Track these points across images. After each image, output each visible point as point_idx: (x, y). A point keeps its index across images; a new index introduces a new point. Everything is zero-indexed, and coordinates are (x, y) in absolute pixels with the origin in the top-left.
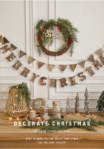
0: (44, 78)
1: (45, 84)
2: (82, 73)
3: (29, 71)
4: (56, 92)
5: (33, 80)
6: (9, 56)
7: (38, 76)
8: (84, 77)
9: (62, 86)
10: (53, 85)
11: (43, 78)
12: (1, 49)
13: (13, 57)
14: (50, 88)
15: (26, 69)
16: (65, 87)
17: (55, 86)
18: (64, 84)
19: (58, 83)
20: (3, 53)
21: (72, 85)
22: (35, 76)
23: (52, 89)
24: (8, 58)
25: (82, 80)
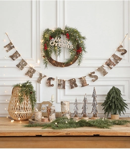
0: (52, 78)
1: (53, 85)
2: (94, 73)
3: (35, 71)
4: (65, 95)
5: (39, 81)
6: (13, 55)
7: (45, 76)
8: (96, 78)
9: (72, 87)
10: (62, 86)
11: (50, 79)
12: (5, 47)
13: (18, 55)
14: (58, 90)
15: (31, 68)
16: (75, 88)
17: (64, 87)
18: (74, 85)
19: (67, 85)
20: (7, 51)
21: (83, 86)
22: (41, 76)
23: (61, 91)
24: (12, 57)
25: (93, 81)
